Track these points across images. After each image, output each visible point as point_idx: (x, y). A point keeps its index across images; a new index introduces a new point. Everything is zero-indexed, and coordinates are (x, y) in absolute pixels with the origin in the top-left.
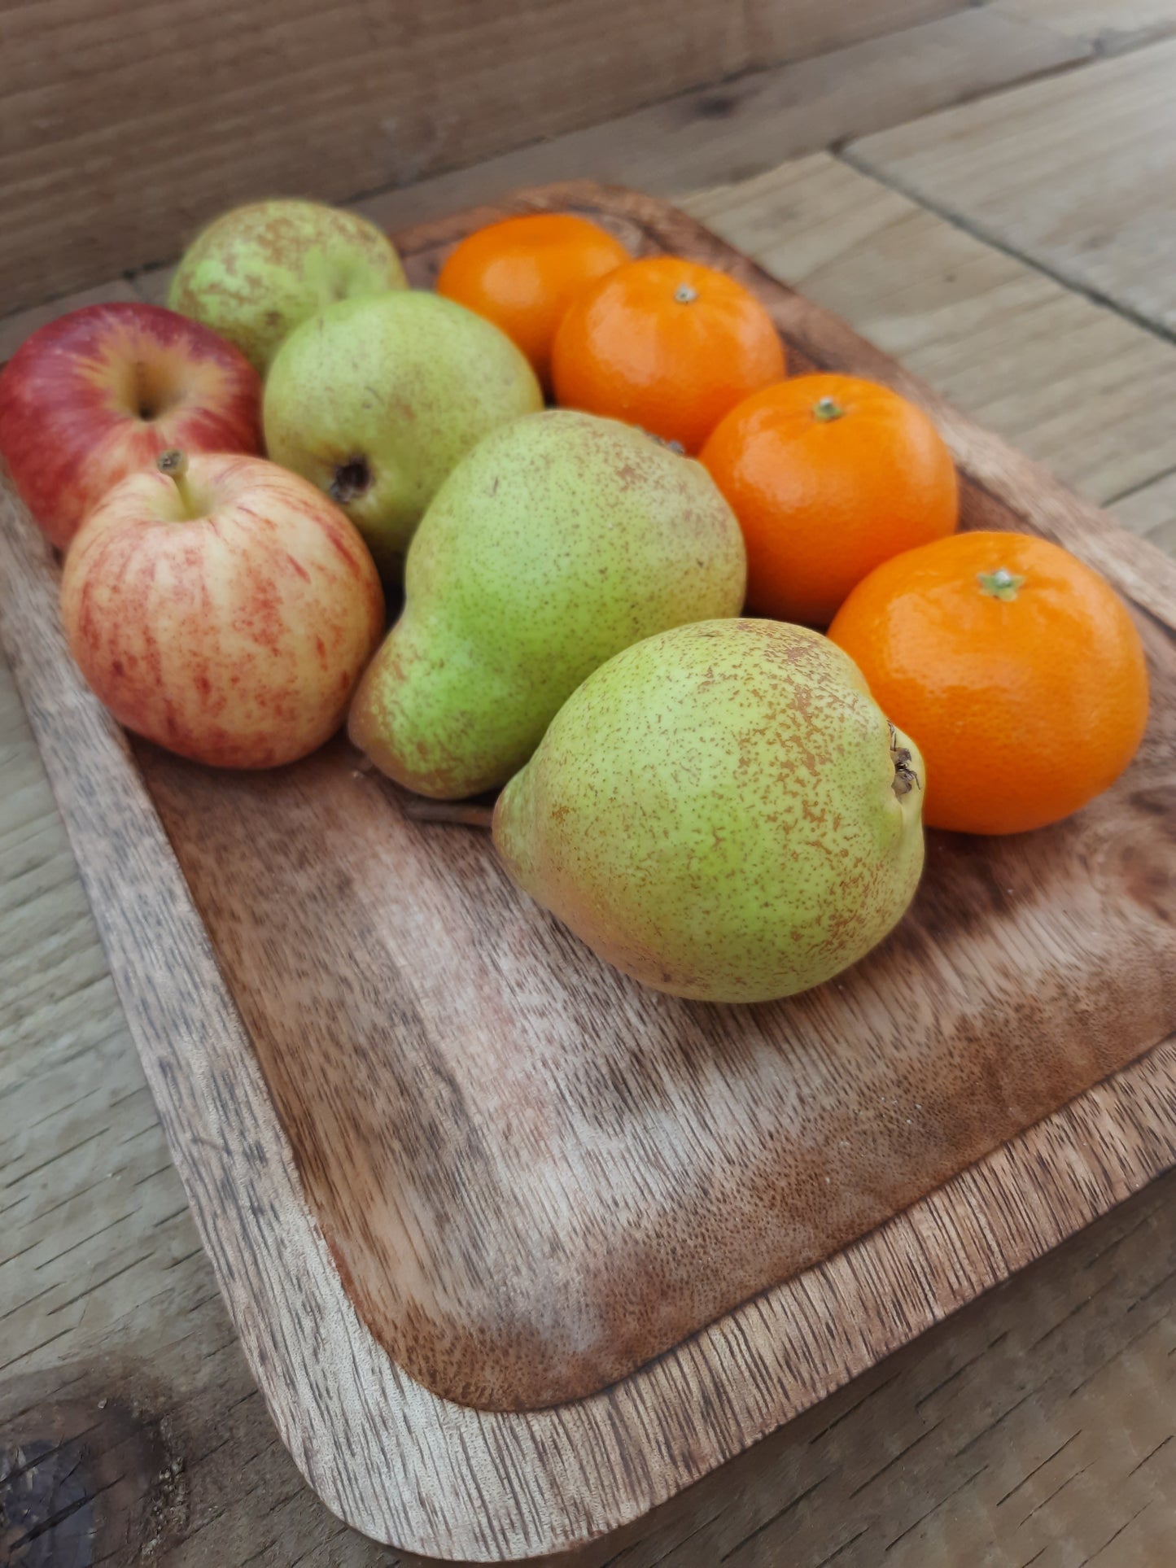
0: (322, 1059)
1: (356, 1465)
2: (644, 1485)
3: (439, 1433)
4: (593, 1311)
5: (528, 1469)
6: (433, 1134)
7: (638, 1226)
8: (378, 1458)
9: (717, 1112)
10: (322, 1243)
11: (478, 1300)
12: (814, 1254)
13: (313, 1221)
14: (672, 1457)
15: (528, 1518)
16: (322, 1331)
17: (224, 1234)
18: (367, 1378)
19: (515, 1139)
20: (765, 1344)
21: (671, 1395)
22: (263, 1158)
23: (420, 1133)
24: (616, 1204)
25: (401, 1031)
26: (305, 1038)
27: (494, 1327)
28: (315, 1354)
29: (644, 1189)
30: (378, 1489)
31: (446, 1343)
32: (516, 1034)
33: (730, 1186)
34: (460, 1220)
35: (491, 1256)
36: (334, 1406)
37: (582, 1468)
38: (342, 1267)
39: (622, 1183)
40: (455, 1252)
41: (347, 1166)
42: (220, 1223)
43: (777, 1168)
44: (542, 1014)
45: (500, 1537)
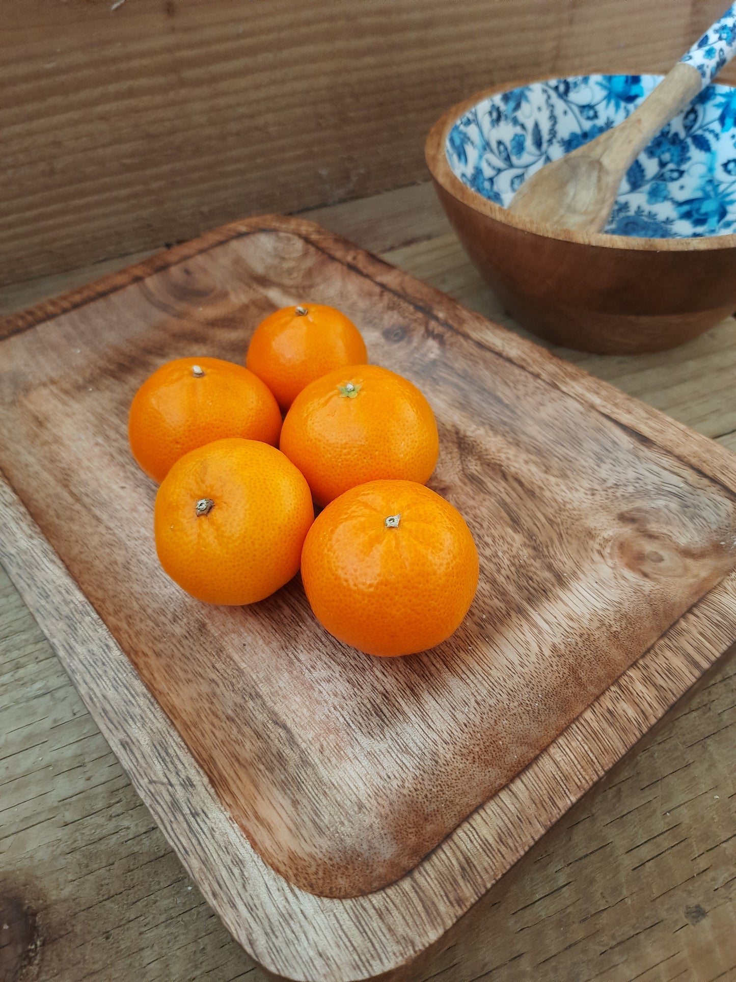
0: (211, 726)
1: (280, 943)
2: (439, 920)
3: (322, 916)
4: (389, 837)
5: (375, 925)
6: (280, 757)
7: (404, 787)
8: (291, 936)
9: (434, 718)
10: (236, 825)
11: (324, 843)
12: (503, 781)
13: (228, 814)
14: (450, 902)
15: (380, 951)
16: (245, 873)
17: (178, 831)
18: (276, 895)
19: (327, 753)
20: (487, 833)
21: (443, 869)
22: (192, 785)
23: (273, 759)
24: (389, 778)
25: (251, 704)
26: (199, 716)
27: (337, 856)
28: (244, 887)
29: (402, 766)
30: (295, 953)
31: (313, 869)
32: (316, 694)
33: (449, 756)
34: (305, 801)
35: (326, 819)
36: (261, 913)
37: (404, 918)
38: (249, 836)
39: (390, 765)
40: (306, 819)
41: (238, 781)
42: (175, 826)
43: (472, 742)
44: (329, 681)
45: (367, 964)
